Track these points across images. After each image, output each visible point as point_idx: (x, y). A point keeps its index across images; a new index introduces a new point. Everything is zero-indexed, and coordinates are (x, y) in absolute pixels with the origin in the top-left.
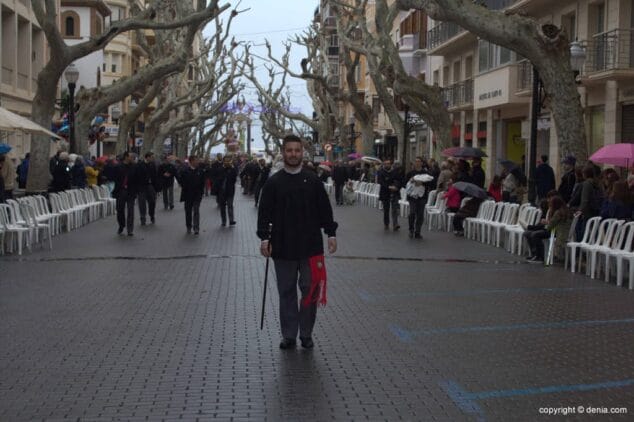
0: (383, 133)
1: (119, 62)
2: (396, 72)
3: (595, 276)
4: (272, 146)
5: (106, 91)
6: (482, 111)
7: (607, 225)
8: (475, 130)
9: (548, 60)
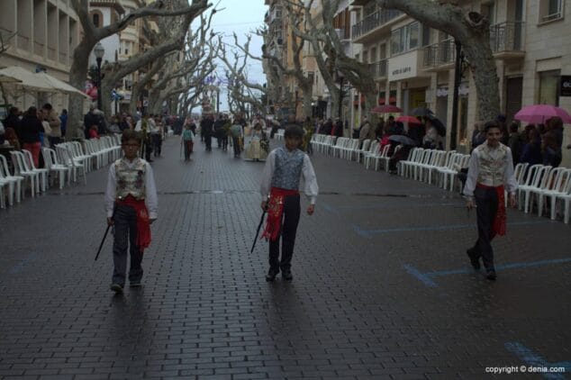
0: (316, 98)
1: (130, 47)
2: (337, 52)
3: (529, 211)
4: (234, 108)
5: (124, 64)
6: (394, 83)
7: (534, 170)
8: (387, 97)
9: (473, 40)
